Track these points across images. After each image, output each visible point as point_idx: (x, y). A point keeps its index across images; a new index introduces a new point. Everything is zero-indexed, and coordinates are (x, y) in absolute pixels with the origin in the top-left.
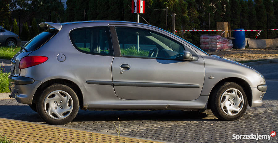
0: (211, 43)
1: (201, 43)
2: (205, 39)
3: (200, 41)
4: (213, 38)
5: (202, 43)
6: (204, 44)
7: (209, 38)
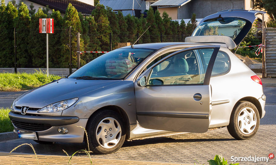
0: (119, 67)
1: (106, 67)
2: (112, 63)
3: (106, 66)
4: (121, 62)
5: (109, 67)
6: (110, 68)
7: (117, 62)
